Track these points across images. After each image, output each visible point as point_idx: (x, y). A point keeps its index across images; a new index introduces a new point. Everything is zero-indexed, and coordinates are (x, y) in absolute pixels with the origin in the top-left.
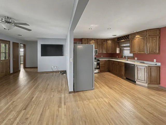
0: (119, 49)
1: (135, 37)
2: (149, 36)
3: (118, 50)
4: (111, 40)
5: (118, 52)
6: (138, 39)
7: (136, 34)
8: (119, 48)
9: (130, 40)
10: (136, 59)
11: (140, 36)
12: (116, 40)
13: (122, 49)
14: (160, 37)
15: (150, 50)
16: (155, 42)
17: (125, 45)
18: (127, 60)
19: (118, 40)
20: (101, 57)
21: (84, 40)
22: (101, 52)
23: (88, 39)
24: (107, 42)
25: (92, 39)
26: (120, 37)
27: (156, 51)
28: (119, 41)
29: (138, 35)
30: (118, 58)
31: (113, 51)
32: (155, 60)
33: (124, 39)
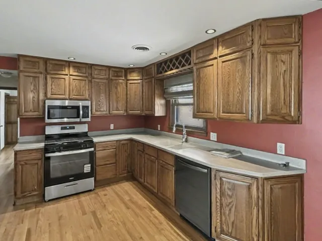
0: (163, 102)
1: (211, 57)
2: (264, 45)
3: (161, 105)
4: (139, 72)
5: (159, 111)
6: (220, 64)
7: (216, 44)
8: (165, 98)
9: (195, 69)
10: (213, 136)
11: (227, 51)
12: (154, 70)
13: (172, 101)
14: (300, 54)
15: (268, 106)
16: (285, 71)
17: (179, 89)
18: (186, 141)
19: (158, 69)
20: (109, 129)
21: (26, 61)
22: (104, 110)
23: (46, 61)
24: (126, 76)
25: (69, 64)
26: (165, 62)
27: (290, 112)
28: (161, 73)
29: (220, 48)
30: (162, 130)
31: (144, 108)
32: (281, 147)
33: (177, 68)
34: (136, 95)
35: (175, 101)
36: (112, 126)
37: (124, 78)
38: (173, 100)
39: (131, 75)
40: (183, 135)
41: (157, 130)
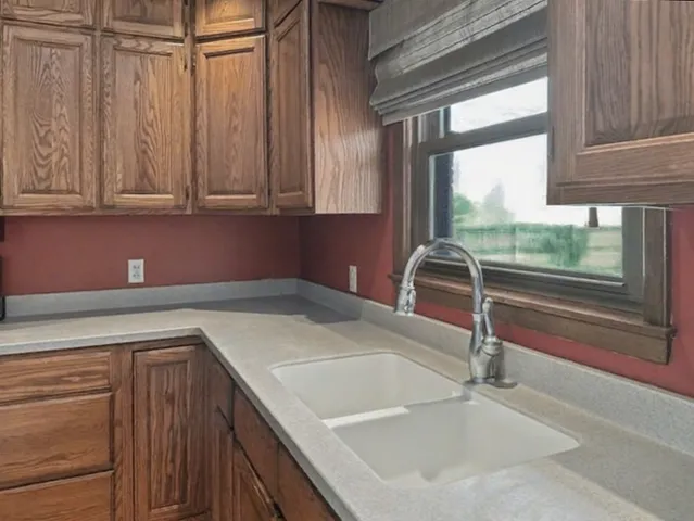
0: (365, 142)
8: (374, 119)
24: (190, 21)
34: (234, 112)
35: (433, 121)
36: (136, 270)
37: (178, 31)
38: (421, 116)
39: (216, 13)
40: (471, 327)
41: (345, 289)
